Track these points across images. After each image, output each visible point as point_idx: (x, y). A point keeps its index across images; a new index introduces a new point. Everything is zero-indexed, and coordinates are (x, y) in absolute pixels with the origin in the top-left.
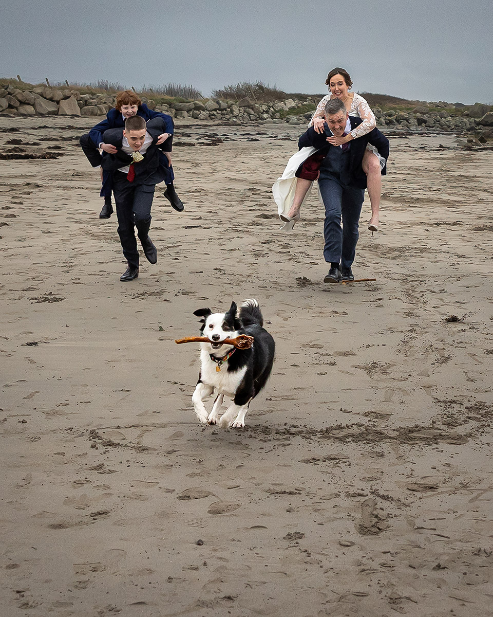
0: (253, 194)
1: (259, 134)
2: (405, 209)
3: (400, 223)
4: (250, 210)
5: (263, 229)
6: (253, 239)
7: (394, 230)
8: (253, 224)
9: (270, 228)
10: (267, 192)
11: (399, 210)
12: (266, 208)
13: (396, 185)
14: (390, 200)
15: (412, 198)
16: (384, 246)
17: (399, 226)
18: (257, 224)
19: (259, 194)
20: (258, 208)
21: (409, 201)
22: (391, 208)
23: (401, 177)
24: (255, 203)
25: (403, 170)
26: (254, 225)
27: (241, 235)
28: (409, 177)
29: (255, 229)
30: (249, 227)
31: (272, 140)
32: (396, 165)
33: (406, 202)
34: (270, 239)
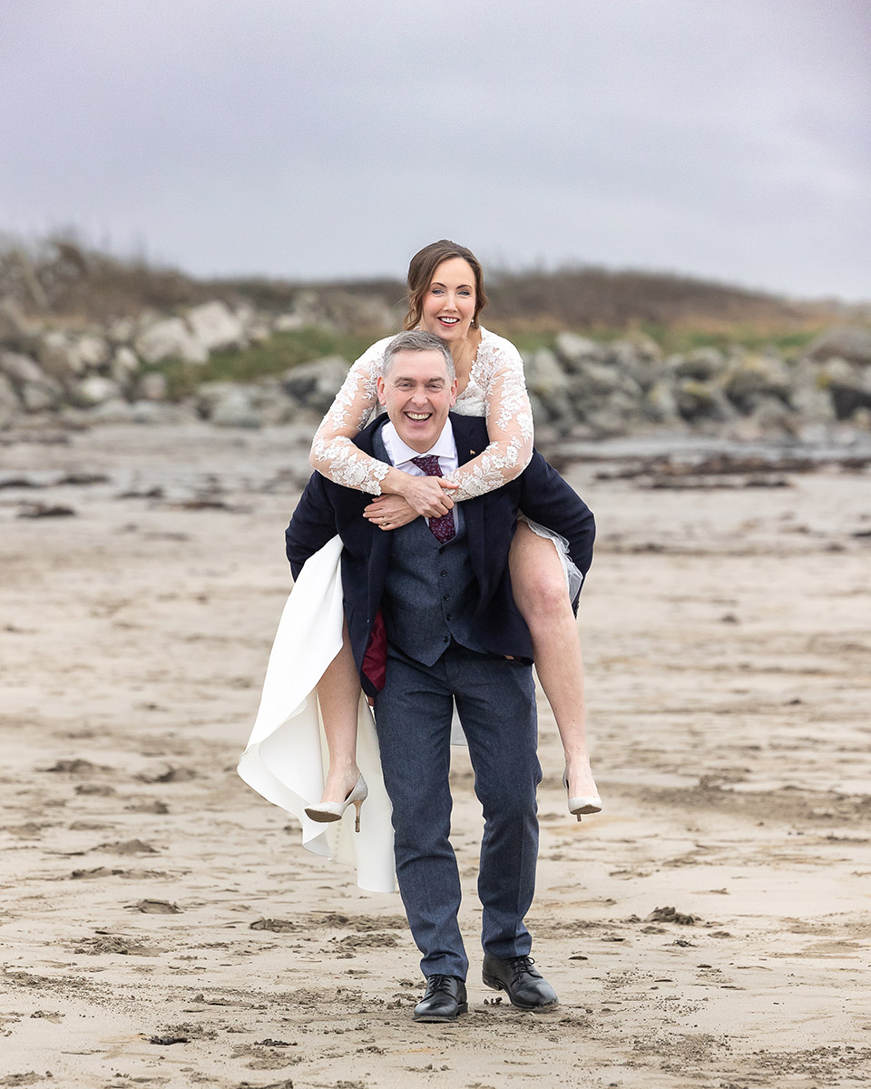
0: (80, 790)
1: (72, 481)
2: (811, 851)
3: (798, 928)
4: (76, 875)
5: (148, 970)
6: (108, 1023)
7: (772, 963)
8: (99, 948)
9: (183, 964)
10: (141, 779)
11: (784, 858)
12: (149, 863)
13: (757, 730)
14: (733, 810)
15: (841, 798)
16: (732, 1043)
17: (796, 942)
18: (121, 947)
19: (107, 792)
20: (110, 861)
21: (827, 816)
22: (746, 850)
23: (776, 687)
24: (96, 838)
25: (780, 653)
26: (107, 950)
27: (50, 1002)
28: (814, 689)
29: (114, 970)
30: (85, 961)
31: (137, 511)
32: (747, 629)
33: (811, 816)
34: (192, 1020)
